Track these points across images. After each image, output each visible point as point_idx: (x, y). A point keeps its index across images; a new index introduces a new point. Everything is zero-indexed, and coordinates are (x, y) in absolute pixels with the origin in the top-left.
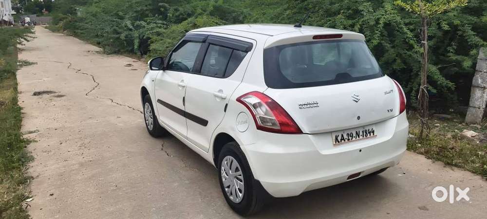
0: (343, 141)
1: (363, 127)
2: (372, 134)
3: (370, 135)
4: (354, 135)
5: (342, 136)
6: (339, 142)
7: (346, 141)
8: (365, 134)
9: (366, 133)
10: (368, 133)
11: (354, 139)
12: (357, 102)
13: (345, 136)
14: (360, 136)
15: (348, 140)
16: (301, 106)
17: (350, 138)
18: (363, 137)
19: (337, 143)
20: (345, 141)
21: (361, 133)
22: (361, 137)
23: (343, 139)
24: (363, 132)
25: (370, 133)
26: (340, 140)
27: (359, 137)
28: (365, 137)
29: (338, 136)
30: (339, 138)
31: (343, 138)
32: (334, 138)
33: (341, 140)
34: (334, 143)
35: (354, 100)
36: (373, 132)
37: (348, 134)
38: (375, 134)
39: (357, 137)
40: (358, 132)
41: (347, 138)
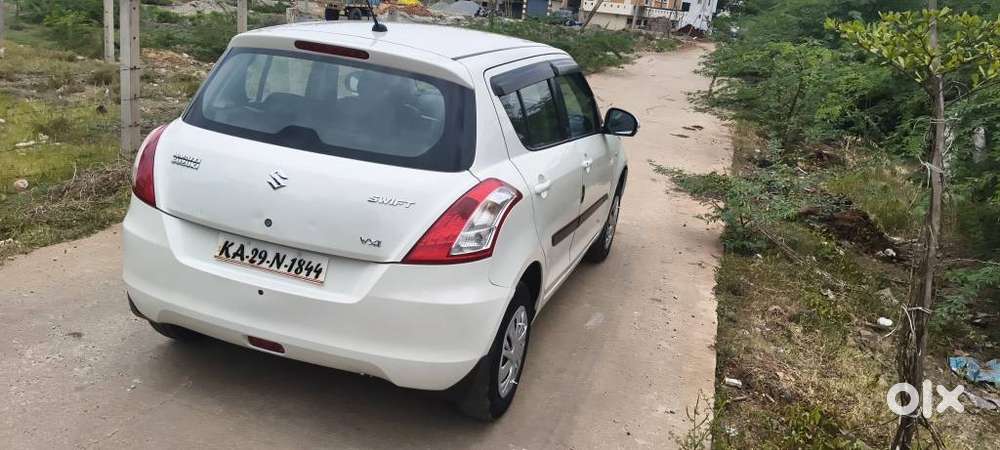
0: (238, 259)
1: (300, 251)
2: (313, 275)
3: (308, 275)
4: (270, 257)
5: (242, 248)
6: (228, 255)
7: (246, 261)
8: (296, 266)
9: (300, 266)
10: (304, 267)
11: (265, 265)
12: (274, 188)
13: (248, 252)
14: (282, 266)
15: (252, 261)
17: (258, 260)
18: (289, 270)
19: (223, 255)
20: (242, 259)
21: (288, 262)
22: (283, 269)
23: (240, 253)
24: (294, 261)
25: (309, 270)
26: (231, 253)
27: (278, 268)
28: (293, 272)
29: (232, 244)
30: (232, 250)
31: (243, 252)
33: (235, 255)
34: (217, 254)
35: (270, 184)
36: (318, 272)
37: (256, 250)
38: (321, 277)
39: (275, 265)
40: (281, 258)
41: (251, 256)
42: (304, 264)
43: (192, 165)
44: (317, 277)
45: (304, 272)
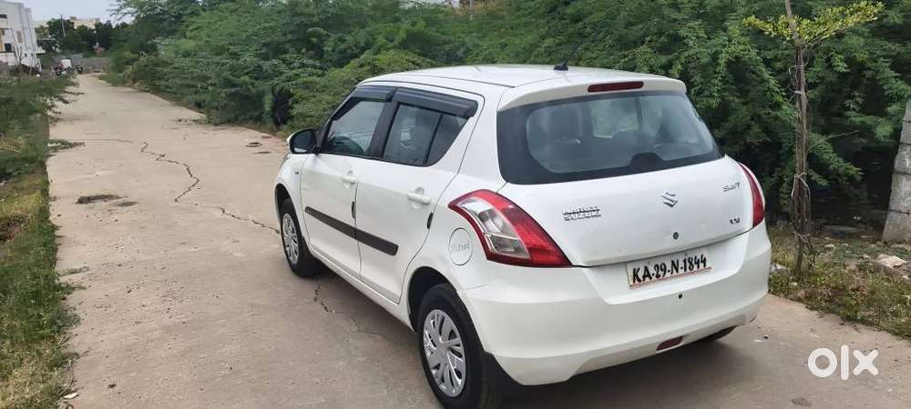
0: (647, 279)
1: (685, 252)
2: (701, 265)
3: (698, 267)
4: (669, 267)
5: (646, 269)
6: (639, 281)
7: (654, 278)
8: (688, 265)
9: (691, 263)
10: (693, 263)
11: (668, 274)
12: (672, 206)
13: (652, 271)
14: (679, 269)
15: (658, 276)
16: (568, 216)
17: (661, 273)
18: (685, 270)
19: (637, 282)
20: (651, 278)
21: (681, 264)
22: (681, 271)
23: (647, 275)
24: (685, 261)
25: (697, 263)
26: (641, 279)
27: (677, 271)
28: (688, 271)
29: (639, 269)
30: (640, 275)
31: (648, 272)
32: (631, 273)
33: (644, 277)
34: (632, 283)
35: (668, 204)
36: (704, 261)
37: (657, 266)
38: (708, 266)
39: (674, 271)
40: (676, 263)
41: (655, 273)
42: (692, 261)
43: (594, 213)
44: (705, 266)
45: (695, 267)
